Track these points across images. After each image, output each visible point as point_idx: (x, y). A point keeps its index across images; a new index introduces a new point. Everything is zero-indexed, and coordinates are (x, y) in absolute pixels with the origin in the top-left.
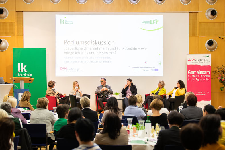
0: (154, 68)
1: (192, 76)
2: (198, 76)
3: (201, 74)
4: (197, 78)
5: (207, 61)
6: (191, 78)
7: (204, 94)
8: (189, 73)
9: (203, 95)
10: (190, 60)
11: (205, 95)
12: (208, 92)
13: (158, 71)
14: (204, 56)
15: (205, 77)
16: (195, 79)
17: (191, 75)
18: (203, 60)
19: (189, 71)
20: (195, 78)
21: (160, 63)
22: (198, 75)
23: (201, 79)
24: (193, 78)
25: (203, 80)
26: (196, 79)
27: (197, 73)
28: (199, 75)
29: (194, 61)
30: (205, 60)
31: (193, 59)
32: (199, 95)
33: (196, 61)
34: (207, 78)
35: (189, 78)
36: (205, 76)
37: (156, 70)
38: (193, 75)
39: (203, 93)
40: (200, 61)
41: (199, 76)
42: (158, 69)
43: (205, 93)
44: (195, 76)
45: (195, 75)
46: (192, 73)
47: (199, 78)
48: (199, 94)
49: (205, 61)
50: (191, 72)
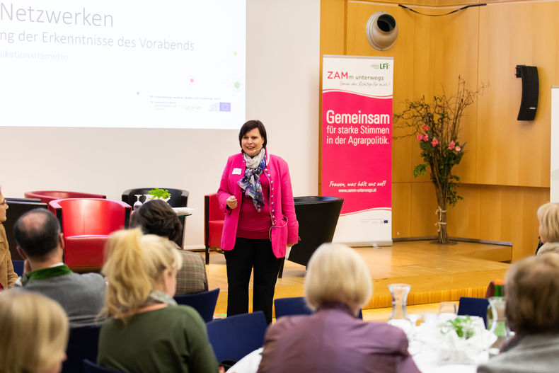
0: (218, 102)
1: (337, 131)
2: (356, 131)
3: (365, 124)
4: (354, 136)
5: (381, 82)
6: (334, 136)
7: (372, 187)
8: (330, 120)
9: (370, 191)
10: (333, 76)
11: (375, 190)
12: (384, 182)
13: (229, 110)
14: (374, 66)
15: (376, 135)
16: (347, 141)
17: (335, 125)
18: (372, 78)
19: (330, 114)
20: (347, 136)
21: (237, 85)
22: (355, 126)
23: (363, 141)
24: (342, 136)
25: (370, 141)
26: (351, 140)
27: (353, 118)
28: (358, 126)
29: (344, 78)
30: (375, 78)
31: (342, 74)
32: (359, 191)
33: (350, 81)
34: (381, 135)
35: (331, 136)
36: (375, 130)
37: (225, 107)
38: (341, 125)
39: (370, 185)
40: (363, 81)
41: (360, 130)
42: (229, 104)
43: (376, 187)
44: (347, 131)
45: (348, 125)
46: (339, 118)
47: (359, 136)
48: (357, 187)
49: (377, 81)
50: (334, 115)
